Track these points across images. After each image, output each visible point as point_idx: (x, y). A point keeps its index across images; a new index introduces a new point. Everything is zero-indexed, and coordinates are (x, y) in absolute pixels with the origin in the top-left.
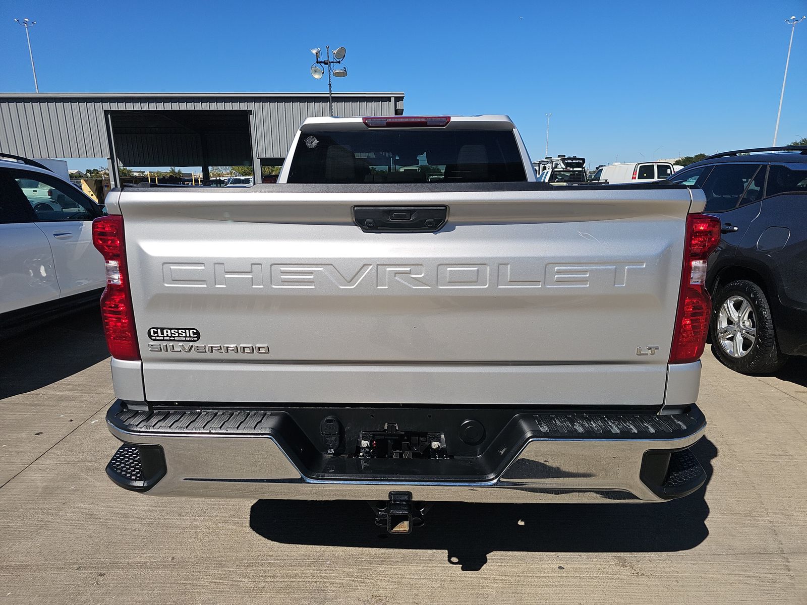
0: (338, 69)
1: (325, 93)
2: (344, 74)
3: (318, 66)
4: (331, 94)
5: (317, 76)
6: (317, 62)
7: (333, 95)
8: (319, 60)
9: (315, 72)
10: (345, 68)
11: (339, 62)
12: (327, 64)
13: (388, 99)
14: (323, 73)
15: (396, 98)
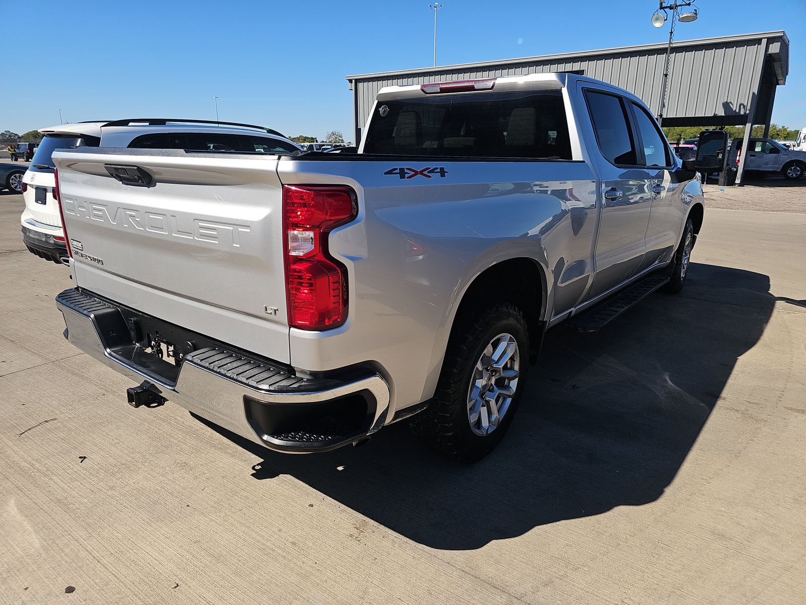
0: (686, 12)
1: (663, 43)
2: (694, 17)
3: (661, 13)
4: (670, 43)
5: (658, 25)
6: (661, 8)
7: (674, 45)
8: (664, 5)
9: (657, 19)
10: (696, 10)
11: (689, 4)
12: (672, 8)
13: (758, 41)
14: (666, 20)
15: (768, 39)
